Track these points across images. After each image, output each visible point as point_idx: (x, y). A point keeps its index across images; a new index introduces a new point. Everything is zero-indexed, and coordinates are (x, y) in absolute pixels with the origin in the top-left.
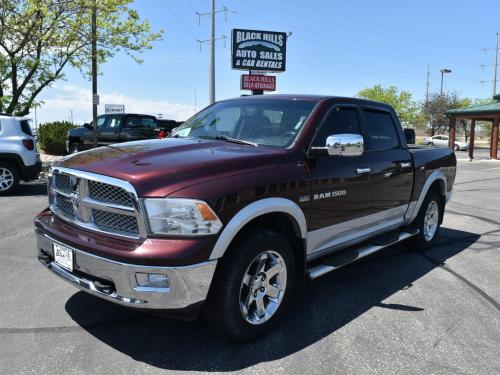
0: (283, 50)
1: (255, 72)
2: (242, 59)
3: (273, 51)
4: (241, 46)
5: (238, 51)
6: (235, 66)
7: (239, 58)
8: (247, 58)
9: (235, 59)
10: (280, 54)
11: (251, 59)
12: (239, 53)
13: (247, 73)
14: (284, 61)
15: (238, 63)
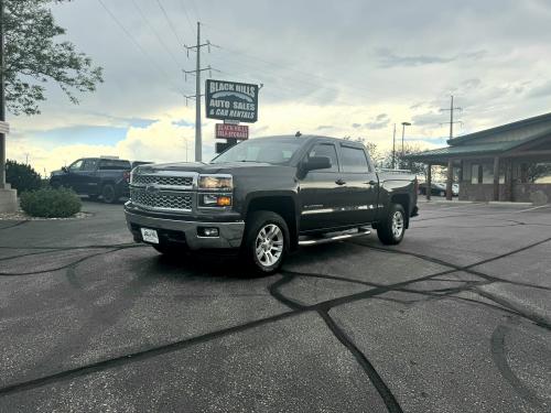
0: (255, 101)
1: (228, 122)
2: (216, 109)
3: (246, 101)
4: (215, 96)
5: (212, 101)
6: (208, 116)
7: (212, 108)
8: (220, 108)
9: (208, 108)
10: (252, 105)
11: (224, 108)
12: (212, 103)
13: (221, 122)
14: (256, 111)
15: (212, 113)
